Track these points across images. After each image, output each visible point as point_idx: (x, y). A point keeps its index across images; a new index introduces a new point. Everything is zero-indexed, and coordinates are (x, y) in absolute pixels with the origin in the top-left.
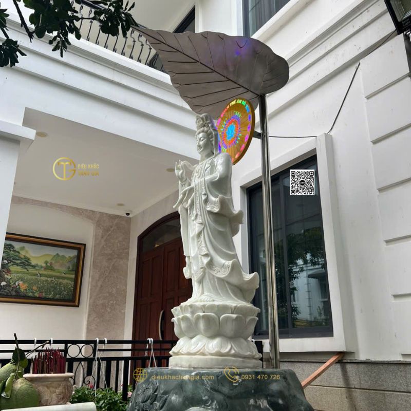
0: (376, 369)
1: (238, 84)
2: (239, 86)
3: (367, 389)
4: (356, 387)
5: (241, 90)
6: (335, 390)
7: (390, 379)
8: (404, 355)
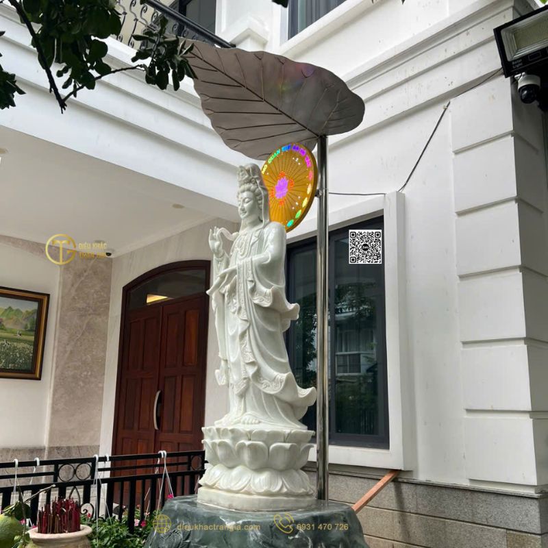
0: (437, 493)
1: (293, 120)
2: (294, 122)
3: (424, 515)
4: (412, 511)
5: (297, 127)
6: (386, 512)
7: (452, 506)
8: (472, 480)
